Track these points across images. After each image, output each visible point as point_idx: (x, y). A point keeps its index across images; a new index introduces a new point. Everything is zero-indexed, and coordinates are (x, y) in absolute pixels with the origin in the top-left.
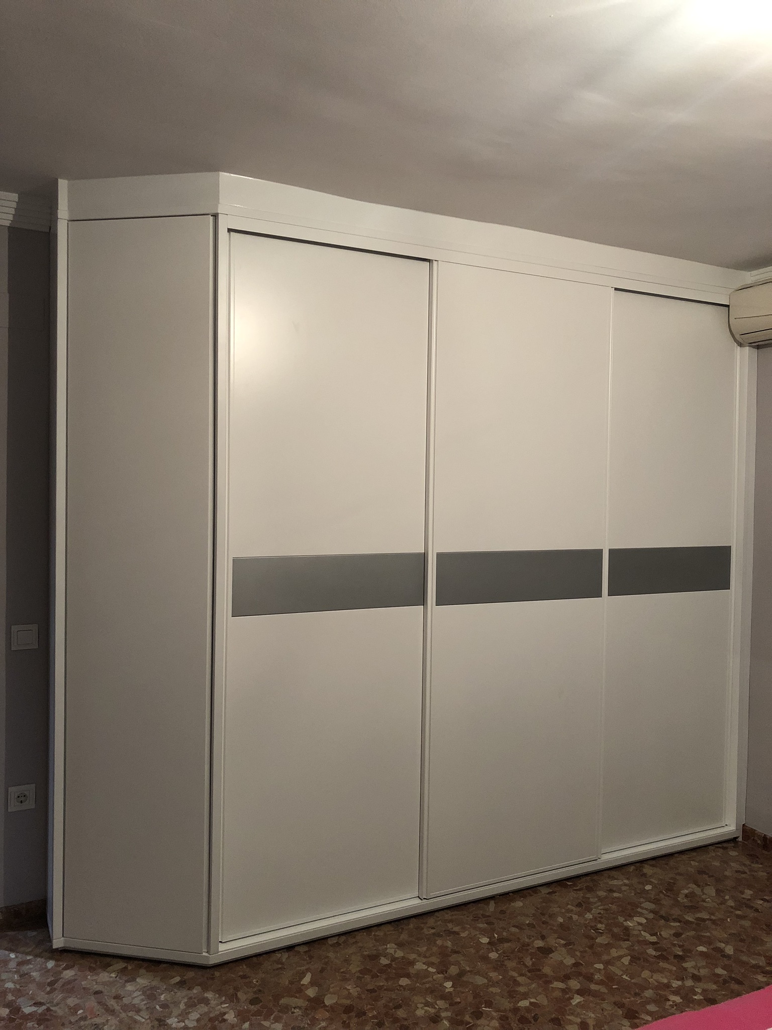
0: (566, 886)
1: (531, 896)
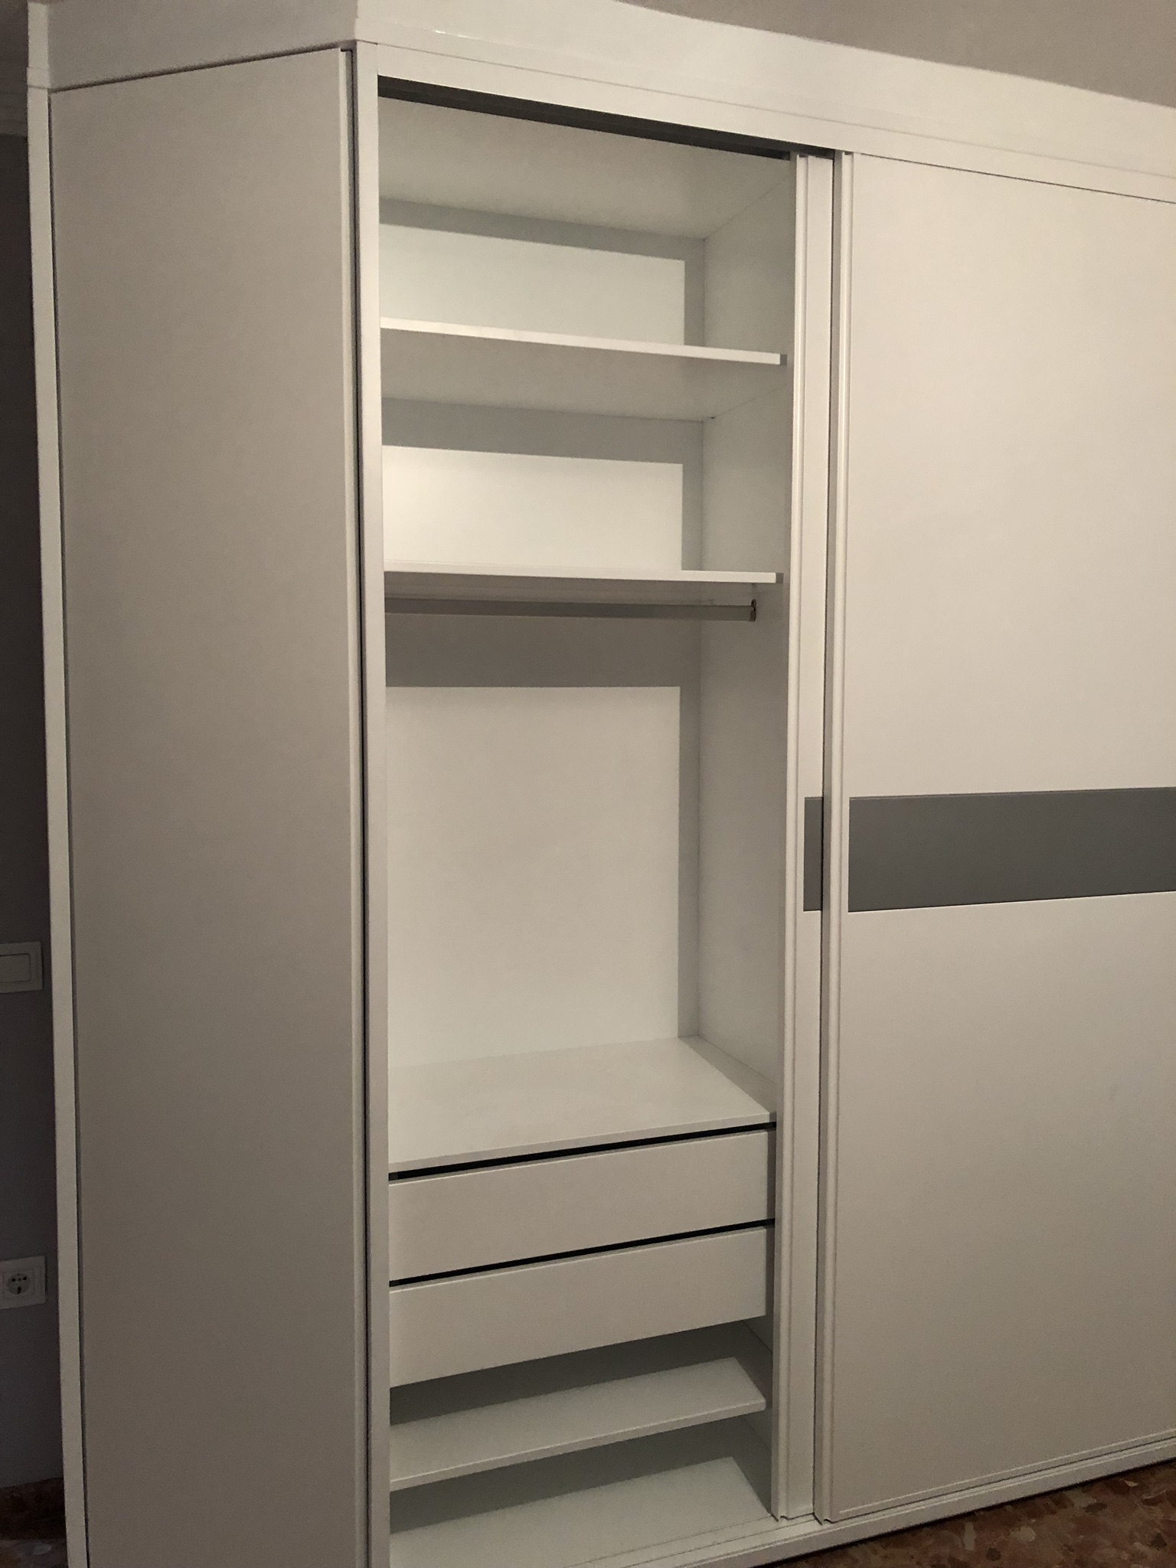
0: (1125, 1491)
1: (1053, 1512)
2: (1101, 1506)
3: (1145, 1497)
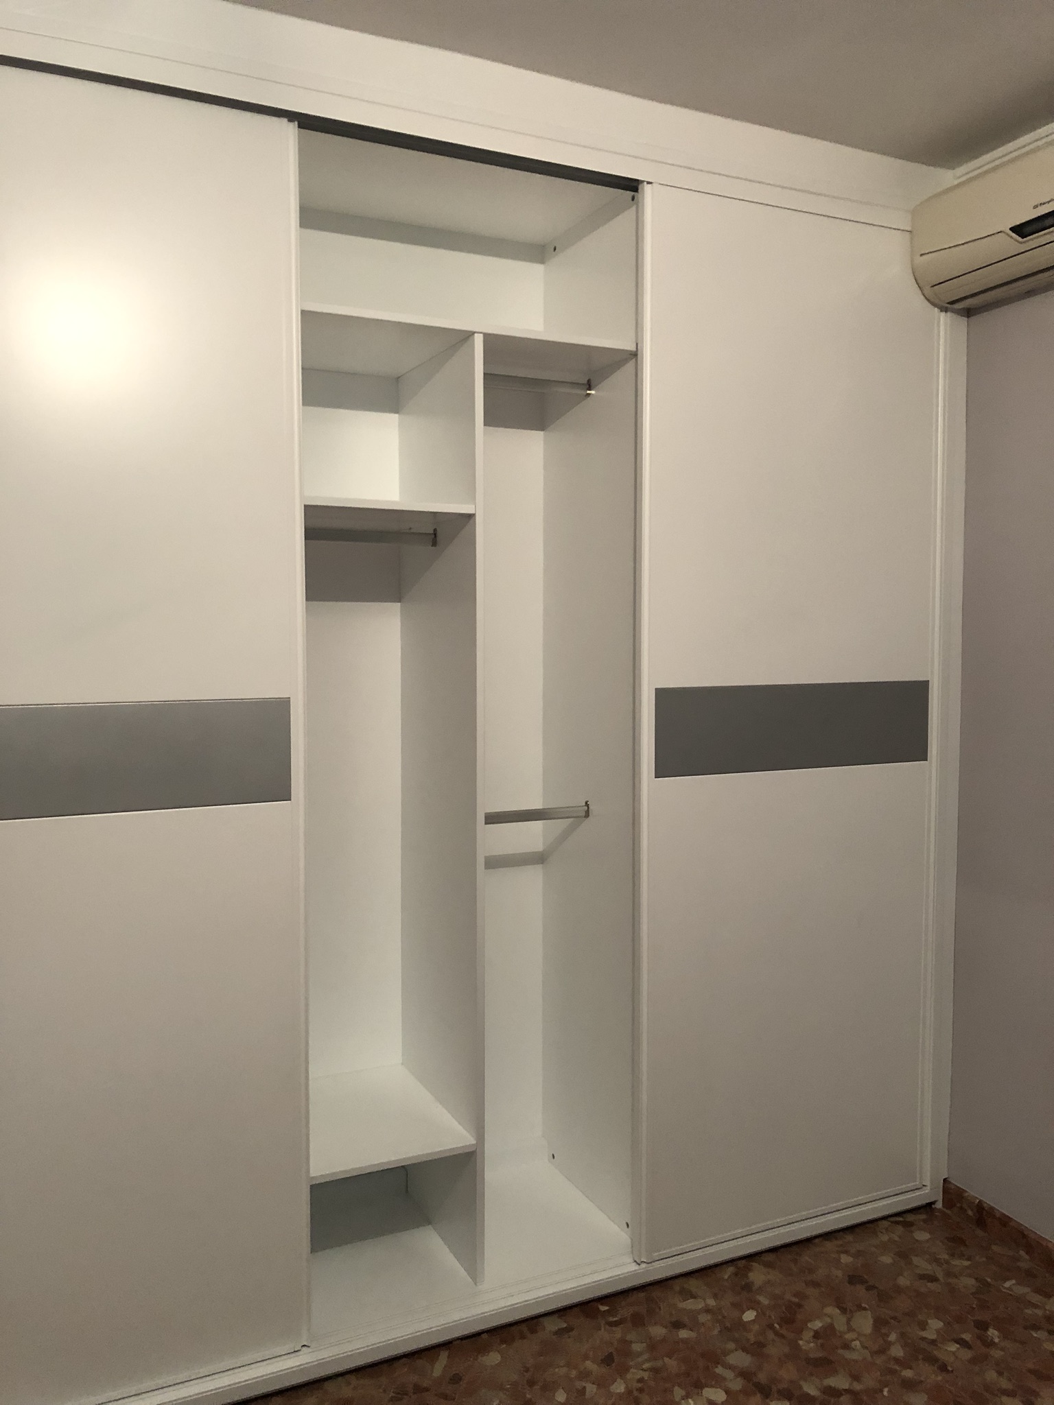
0: (595, 1314)
1: (523, 1338)
2: (569, 1330)
3: (611, 1319)
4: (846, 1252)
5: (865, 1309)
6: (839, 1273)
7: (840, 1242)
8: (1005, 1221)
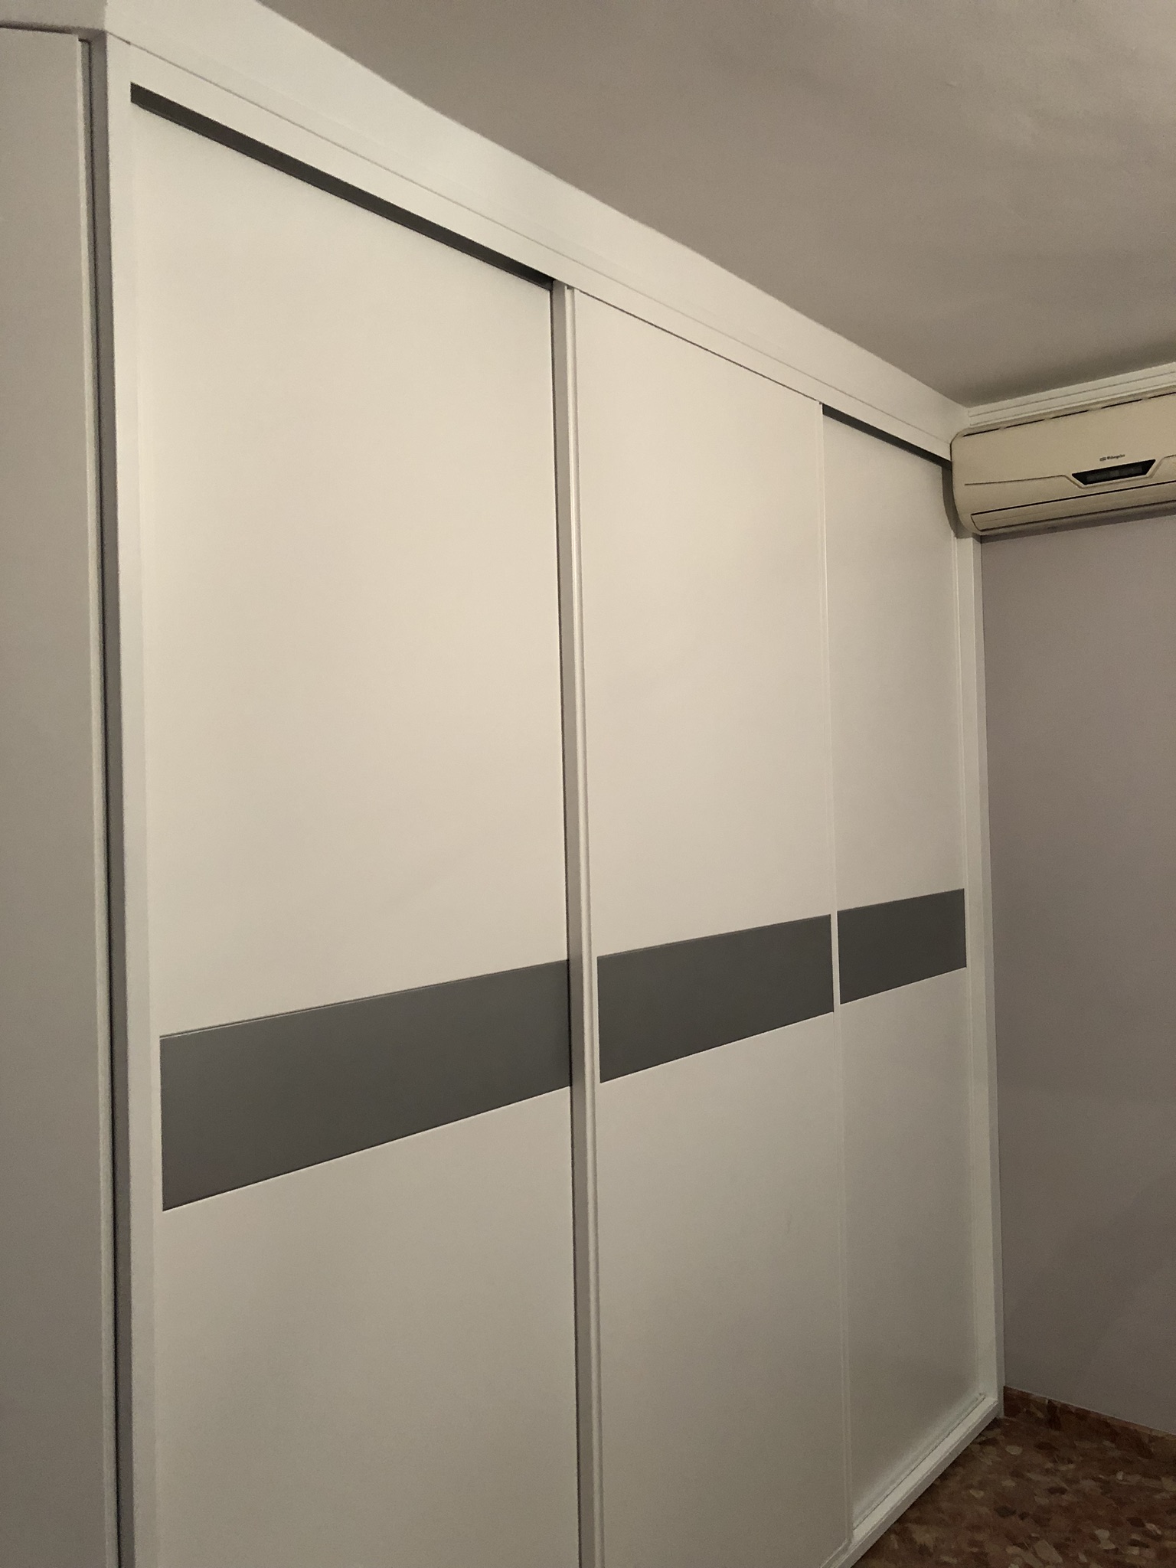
4: (971, 1487)
5: (1037, 1539)
6: (984, 1510)
7: (958, 1478)
8: (1082, 1415)
